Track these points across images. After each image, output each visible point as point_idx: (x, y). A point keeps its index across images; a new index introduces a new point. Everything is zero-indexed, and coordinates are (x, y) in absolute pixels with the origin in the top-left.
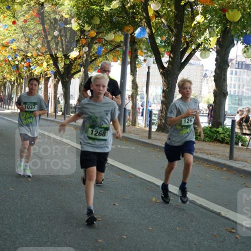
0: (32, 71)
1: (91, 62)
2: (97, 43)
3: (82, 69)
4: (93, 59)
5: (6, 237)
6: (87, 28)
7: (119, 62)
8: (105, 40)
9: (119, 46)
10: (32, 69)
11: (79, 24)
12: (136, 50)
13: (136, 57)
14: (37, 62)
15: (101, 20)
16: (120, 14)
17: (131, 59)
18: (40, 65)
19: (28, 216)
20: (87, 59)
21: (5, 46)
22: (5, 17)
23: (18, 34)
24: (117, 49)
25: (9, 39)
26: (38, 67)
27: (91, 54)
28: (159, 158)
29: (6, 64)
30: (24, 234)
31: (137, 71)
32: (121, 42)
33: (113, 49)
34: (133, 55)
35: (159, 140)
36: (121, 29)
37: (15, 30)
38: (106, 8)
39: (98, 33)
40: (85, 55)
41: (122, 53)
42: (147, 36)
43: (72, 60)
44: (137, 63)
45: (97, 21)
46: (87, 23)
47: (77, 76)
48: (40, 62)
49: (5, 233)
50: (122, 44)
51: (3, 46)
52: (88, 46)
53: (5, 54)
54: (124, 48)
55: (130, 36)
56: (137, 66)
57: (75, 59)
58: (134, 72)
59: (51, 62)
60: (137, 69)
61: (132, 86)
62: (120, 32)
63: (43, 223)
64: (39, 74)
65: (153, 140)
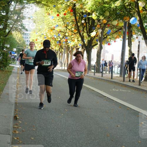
0: (69, 44)
1: (104, 39)
2: (108, 27)
3: (99, 43)
4: (105, 37)
5: (51, 145)
6: (101, 18)
7: (121, 39)
8: (112, 25)
9: (121, 29)
10: (68, 43)
11: (97, 15)
12: (131, 31)
13: (132, 36)
14: (71, 39)
15: (110, 13)
16: (121, 9)
17: (128, 36)
18: (73, 41)
19: (65, 132)
20: (101, 36)
21: (53, 29)
22: (52, 12)
23: (60, 22)
24: (120, 31)
25: (55, 25)
26: (72, 42)
27: (104, 34)
28: (145, 97)
29: (53, 40)
30: (62, 144)
31: (132, 44)
32: (123, 26)
33: (118, 31)
34: (129, 34)
35: (145, 86)
36: (122, 19)
37: (59, 20)
38: (113, 6)
39: (108, 21)
40: (100, 35)
41: (123, 33)
42: (138, 23)
43: (92, 37)
44: (132, 39)
45: (107, 14)
46: (101, 15)
47: (95, 47)
48: (73, 39)
49: (51, 143)
50: (123, 28)
51: (52, 29)
52: (102, 29)
53: (53, 34)
54: (124, 30)
55: (128, 23)
56: (132, 41)
57: (95, 37)
58: (130, 44)
59: (80, 39)
60: (132, 43)
61: (129, 53)
62: (122, 20)
63: (74, 136)
64: (73, 46)
65: (142, 86)
